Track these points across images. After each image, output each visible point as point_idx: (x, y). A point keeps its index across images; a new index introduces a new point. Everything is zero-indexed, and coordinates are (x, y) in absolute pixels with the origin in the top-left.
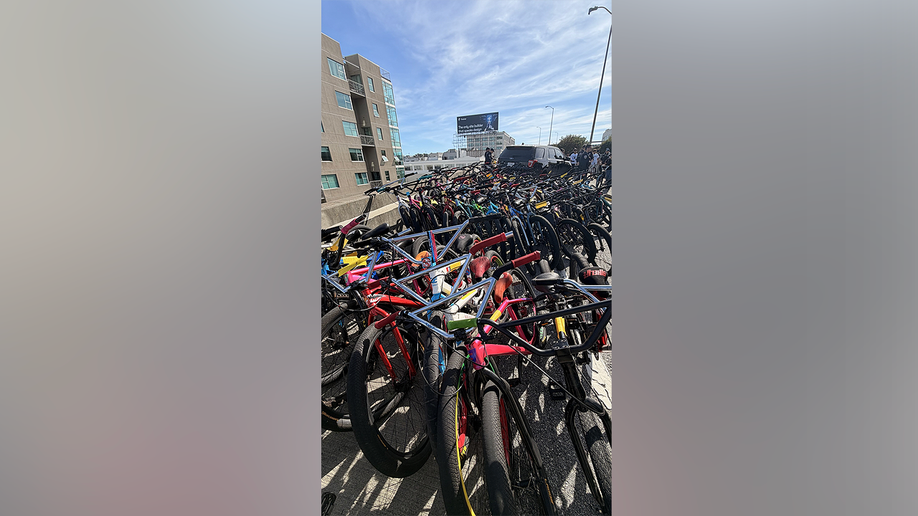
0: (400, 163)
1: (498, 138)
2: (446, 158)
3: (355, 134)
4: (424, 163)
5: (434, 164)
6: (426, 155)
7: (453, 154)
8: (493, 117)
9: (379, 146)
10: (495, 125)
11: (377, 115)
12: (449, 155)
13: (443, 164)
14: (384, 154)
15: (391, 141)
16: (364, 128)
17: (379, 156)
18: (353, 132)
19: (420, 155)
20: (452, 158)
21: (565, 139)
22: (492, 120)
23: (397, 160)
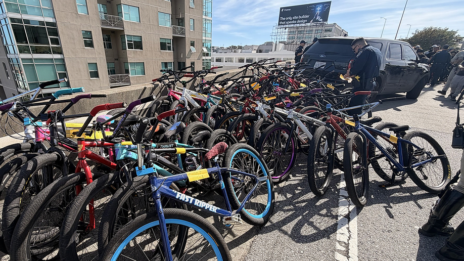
0: (207, 55)
1: (326, 31)
2: (260, 51)
3: (169, 24)
4: (236, 56)
5: (246, 56)
6: (240, 48)
7: (268, 47)
8: (324, 7)
9: (189, 36)
10: (325, 15)
11: (192, 5)
12: (267, 47)
13: (257, 57)
14: (193, 44)
15: (202, 31)
16: (179, 19)
17: (188, 47)
18: (166, 22)
19: (234, 47)
20: (267, 51)
21: (421, 33)
22: (322, 10)
23: (205, 50)
